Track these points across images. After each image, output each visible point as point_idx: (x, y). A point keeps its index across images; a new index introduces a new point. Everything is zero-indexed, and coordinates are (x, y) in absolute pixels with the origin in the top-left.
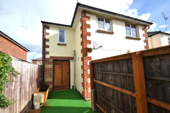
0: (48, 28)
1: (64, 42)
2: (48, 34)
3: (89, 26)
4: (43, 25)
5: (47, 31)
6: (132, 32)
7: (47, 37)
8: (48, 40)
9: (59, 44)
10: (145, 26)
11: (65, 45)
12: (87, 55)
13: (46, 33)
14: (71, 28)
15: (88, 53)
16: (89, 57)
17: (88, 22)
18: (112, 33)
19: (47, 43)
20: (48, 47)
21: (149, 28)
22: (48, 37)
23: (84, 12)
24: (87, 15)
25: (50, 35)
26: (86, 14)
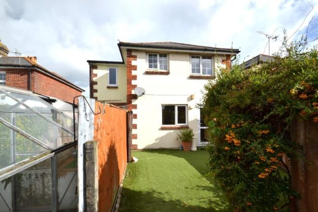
0: (96, 68)
1: (115, 83)
2: (96, 75)
3: (135, 68)
4: (89, 64)
5: (95, 71)
6: (203, 67)
7: (94, 79)
8: (96, 83)
9: (108, 87)
10: (228, 57)
11: (116, 88)
12: (131, 102)
13: (94, 74)
14: (123, 65)
15: (133, 100)
16: (134, 105)
17: (134, 63)
18: (168, 73)
19: (95, 87)
20: (96, 91)
21: (235, 58)
22: (96, 80)
23: (129, 51)
24: (133, 54)
25: (99, 76)
26: (131, 53)
